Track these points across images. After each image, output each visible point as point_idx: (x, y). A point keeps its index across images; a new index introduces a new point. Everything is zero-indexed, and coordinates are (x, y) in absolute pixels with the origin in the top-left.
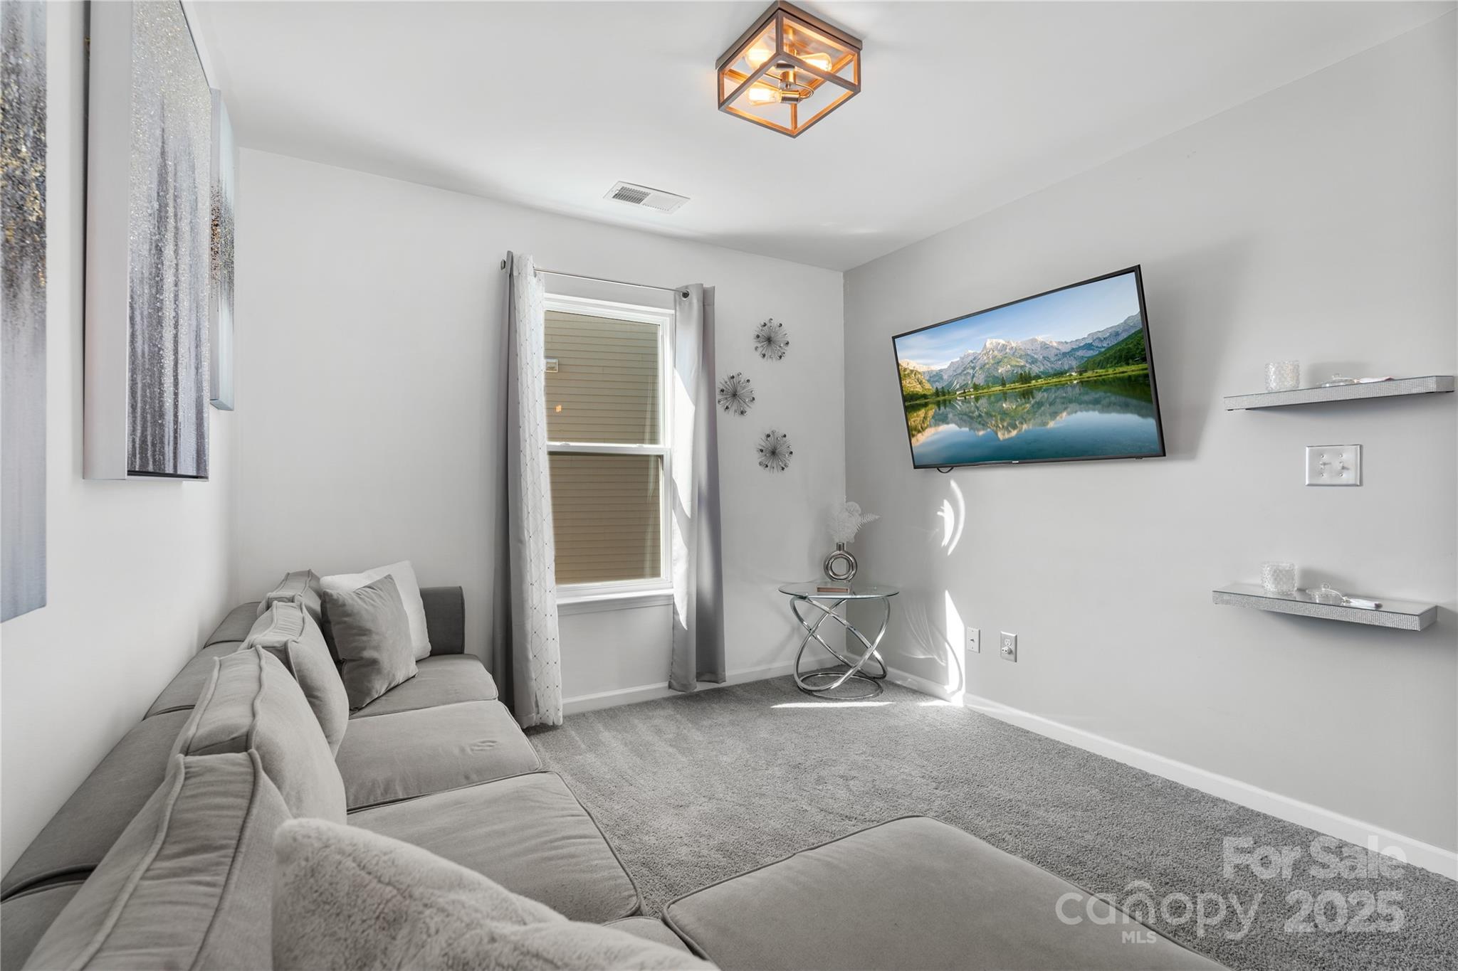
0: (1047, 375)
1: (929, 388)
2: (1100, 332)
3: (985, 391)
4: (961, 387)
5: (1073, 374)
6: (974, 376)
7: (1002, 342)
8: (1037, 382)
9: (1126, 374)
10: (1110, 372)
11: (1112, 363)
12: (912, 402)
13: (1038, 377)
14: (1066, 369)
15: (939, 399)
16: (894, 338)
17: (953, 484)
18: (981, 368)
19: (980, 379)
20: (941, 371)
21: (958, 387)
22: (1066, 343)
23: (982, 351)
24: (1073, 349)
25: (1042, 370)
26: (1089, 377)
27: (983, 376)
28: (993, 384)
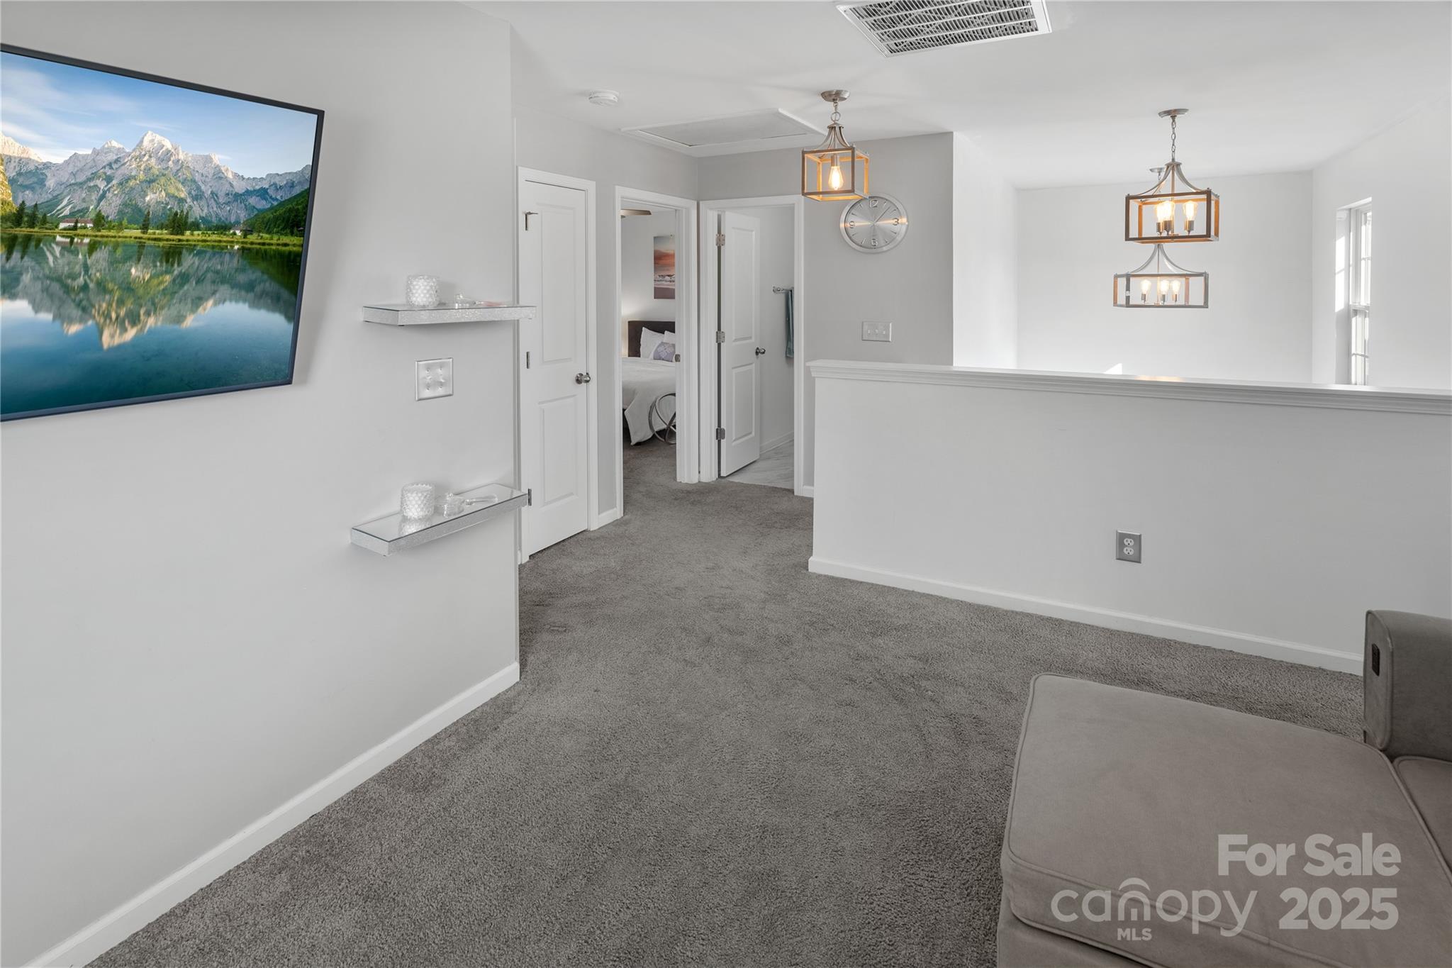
0: (208, 226)
1: (7, 199)
3: (112, 233)
4: (73, 213)
5: (238, 232)
6: (103, 196)
7: (168, 145)
8: (192, 235)
9: (287, 248)
14: (232, 222)
18: (121, 184)
19: (110, 209)
21: (68, 213)
22: (243, 179)
23: (134, 150)
24: (247, 191)
25: (203, 214)
26: (252, 243)
27: (119, 202)
28: (129, 222)
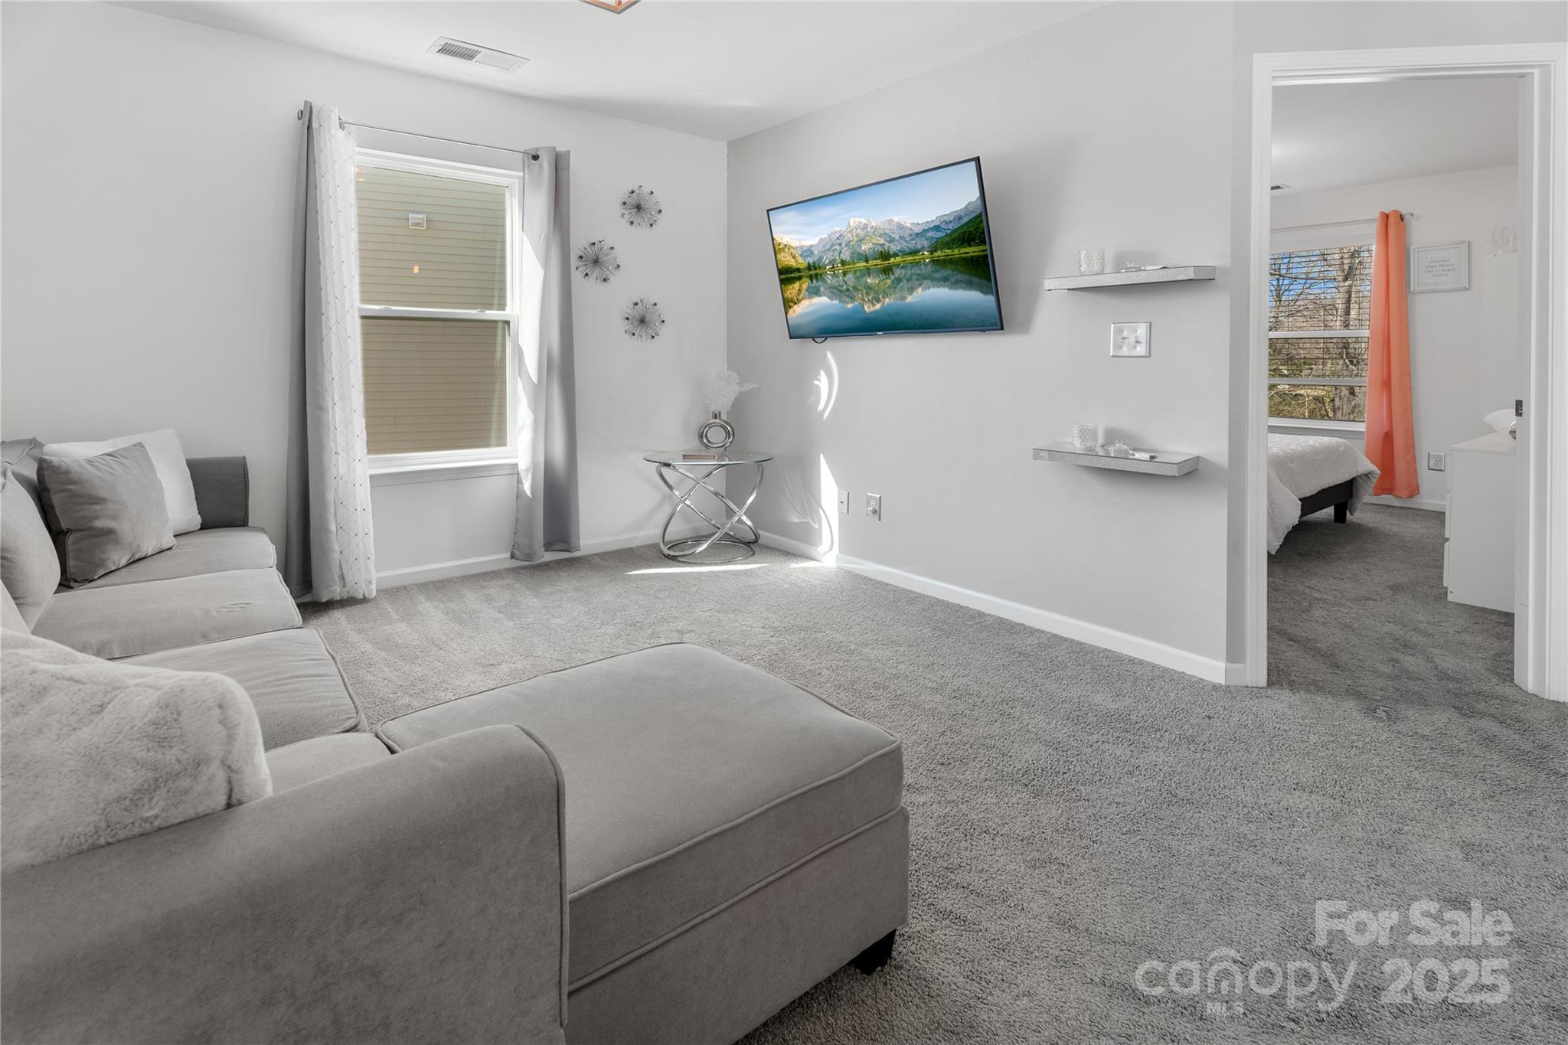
0: (905, 254)
1: (802, 262)
2: (945, 215)
3: (851, 266)
4: (830, 262)
5: (925, 253)
6: (840, 252)
7: (864, 221)
8: (895, 259)
9: (968, 255)
10: (956, 252)
11: (957, 244)
12: (787, 275)
13: (895, 255)
14: (919, 248)
15: (811, 273)
16: (768, 211)
17: (829, 355)
18: (846, 245)
19: (846, 256)
20: (811, 246)
21: (827, 262)
22: (918, 224)
23: (847, 229)
24: (924, 230)
25: (898, 248)
26: (938, 257)
27: (849, 253)
28: (858, 260)
